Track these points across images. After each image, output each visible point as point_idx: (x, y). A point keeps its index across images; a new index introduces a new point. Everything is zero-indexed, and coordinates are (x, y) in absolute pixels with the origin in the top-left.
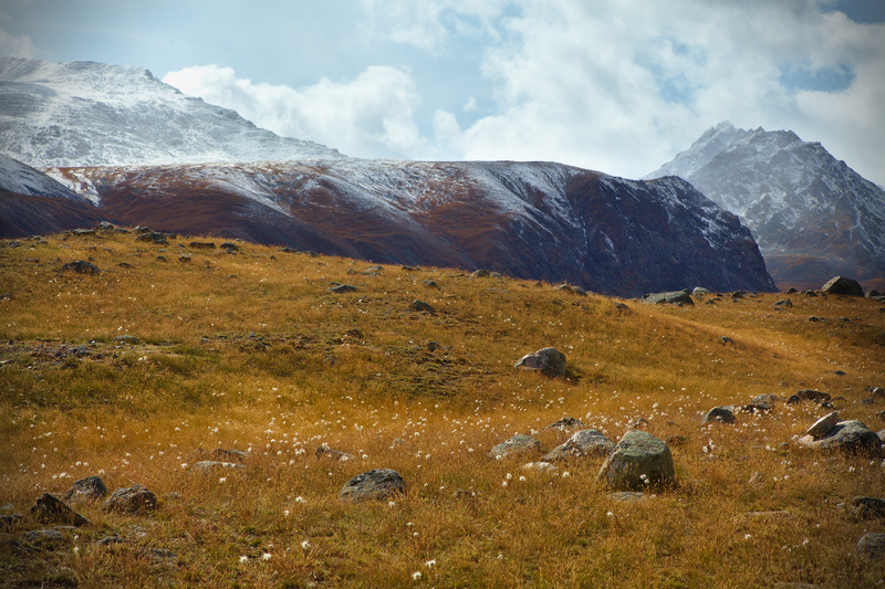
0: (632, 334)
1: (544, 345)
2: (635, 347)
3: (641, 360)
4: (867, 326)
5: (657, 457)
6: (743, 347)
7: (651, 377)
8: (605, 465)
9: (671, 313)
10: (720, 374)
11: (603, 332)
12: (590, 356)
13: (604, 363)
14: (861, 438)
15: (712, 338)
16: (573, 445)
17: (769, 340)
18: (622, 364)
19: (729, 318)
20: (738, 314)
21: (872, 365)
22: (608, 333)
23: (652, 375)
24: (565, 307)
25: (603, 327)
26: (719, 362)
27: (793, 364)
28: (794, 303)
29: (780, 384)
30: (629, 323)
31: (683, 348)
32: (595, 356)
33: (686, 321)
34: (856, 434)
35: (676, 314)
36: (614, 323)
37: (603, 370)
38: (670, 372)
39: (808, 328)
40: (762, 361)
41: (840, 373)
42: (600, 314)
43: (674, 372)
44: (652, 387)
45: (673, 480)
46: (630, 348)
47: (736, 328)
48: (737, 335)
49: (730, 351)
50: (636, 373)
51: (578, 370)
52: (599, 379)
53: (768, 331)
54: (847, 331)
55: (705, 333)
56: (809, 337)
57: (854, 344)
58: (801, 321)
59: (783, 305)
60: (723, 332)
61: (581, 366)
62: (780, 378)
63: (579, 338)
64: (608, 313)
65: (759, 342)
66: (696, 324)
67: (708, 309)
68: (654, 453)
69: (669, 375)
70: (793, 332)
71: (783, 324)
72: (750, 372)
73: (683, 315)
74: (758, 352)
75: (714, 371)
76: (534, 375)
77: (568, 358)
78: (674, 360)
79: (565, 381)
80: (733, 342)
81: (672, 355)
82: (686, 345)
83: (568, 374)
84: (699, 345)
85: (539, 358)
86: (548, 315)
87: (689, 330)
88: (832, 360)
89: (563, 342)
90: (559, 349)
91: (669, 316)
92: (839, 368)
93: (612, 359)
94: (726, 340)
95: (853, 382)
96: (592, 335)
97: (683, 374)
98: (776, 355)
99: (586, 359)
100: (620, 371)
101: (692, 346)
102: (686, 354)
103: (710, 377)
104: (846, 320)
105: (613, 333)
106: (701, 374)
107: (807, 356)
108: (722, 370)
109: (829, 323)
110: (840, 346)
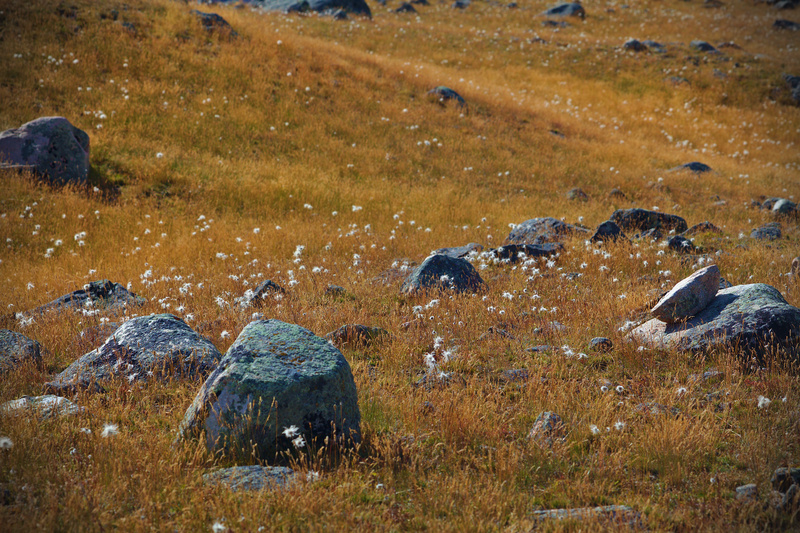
0: (238, 83)
1: (37, 111)
2: (245, 114)
3: (261, 144)
4: (752, 61)
5: (319, 383)
6: (486, 110)
7: (282, 182)
8: (198, 402)
9: (322, 35)
10: (438, 173)
11: (171, 78)
12: (144, 135)
13: (175, 151)
14: (774, 325)
15: (415, 90)
16: (117, 351)
17: (539, 94)
18: (217, 152)
19: (450, 44)
20: (469, 35)
21: (765, 147)
22: (184, 82)
23: (285, 177)
24: (84, 24)
25: (172, 67)
26: (433, 147)
27: (596, 148)
28: (588, 10)
29: (570, 194)
30: (228, 57)
31: (353, 114)
32: (155, 133)
33: (358, 53)
34: (762, 315)
35: (334, 37)
36: (196, 59)
37: (174, 167)
38: (325, 168)
39: (625, 67)
40: (527, 142)
41: (698, 167)
42: (165, 39)
43: (333, 169)
44: (286, 205)
45: (357, 438)
46: (234, 115)
47: (466, 67)
48: (469, 84)
49: (455, 120)
50: (249, 173)
51: (117, 168)
52: (165, 186)
53: (536, 74)
54: (708, 72)
55: (400, 78)
56: (626, 86)
57: (725, 101)
58: (608, 49)
59: (566, 15)
60: (439, 76)
61: (124, 159)
62: (568, 180)
63: (117, 93)
64: (184, 36)
65: (518, 99)
66: (379, 58)
67: (403, 24)
68: (312, 373)
69: (325, 178)
70: (592, 74)
71: (570, 57)
72: (504, 169)
73: (348, 38)
74: (518, 121)
75: (424, 166)
76: (16, 180)
77: (95, 140)
78: (334, 143)
79: (89, 194)
80: (462, 100)
81: (327, 131)
82: (358, 107)
83: (94, 178)
84: (387, 106)
85: (29, 141)
86: (47, 41)
87: (363, 72)
88: (678, 137)
89: (81, 101)
90: (74, 120)
91: (317, 43)
92: (695, 156)
93: (192, 141)
94: (448, 94)
95: (728, 186)
96: (149, 87)
97: (354, 173)
98: (557, 129)
99: (135, 140)
100: (212, 169)
101: (370, 110)
102: (360, 129)
103: (414, 180)
104: (706, 47)
105: (196, 81)
106: (394, 173)
107: (624, 129)
108: (440, 163)
109: (669, 55)
110: (694, 105)
